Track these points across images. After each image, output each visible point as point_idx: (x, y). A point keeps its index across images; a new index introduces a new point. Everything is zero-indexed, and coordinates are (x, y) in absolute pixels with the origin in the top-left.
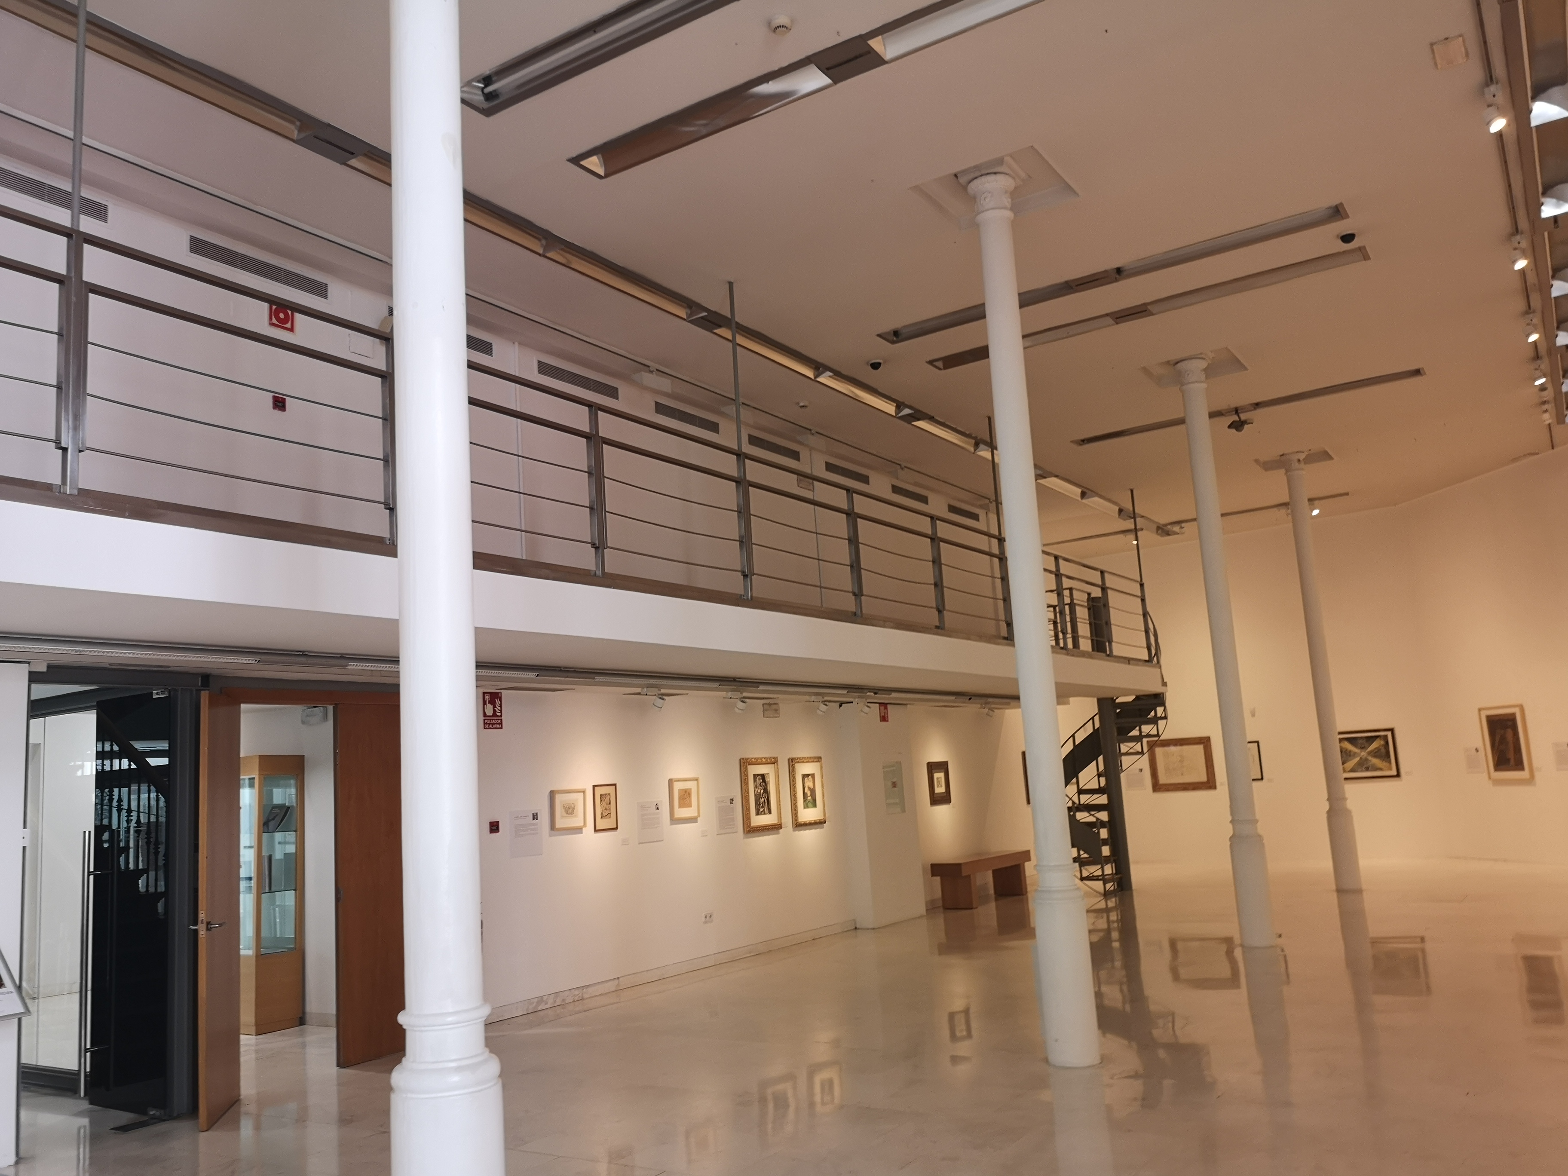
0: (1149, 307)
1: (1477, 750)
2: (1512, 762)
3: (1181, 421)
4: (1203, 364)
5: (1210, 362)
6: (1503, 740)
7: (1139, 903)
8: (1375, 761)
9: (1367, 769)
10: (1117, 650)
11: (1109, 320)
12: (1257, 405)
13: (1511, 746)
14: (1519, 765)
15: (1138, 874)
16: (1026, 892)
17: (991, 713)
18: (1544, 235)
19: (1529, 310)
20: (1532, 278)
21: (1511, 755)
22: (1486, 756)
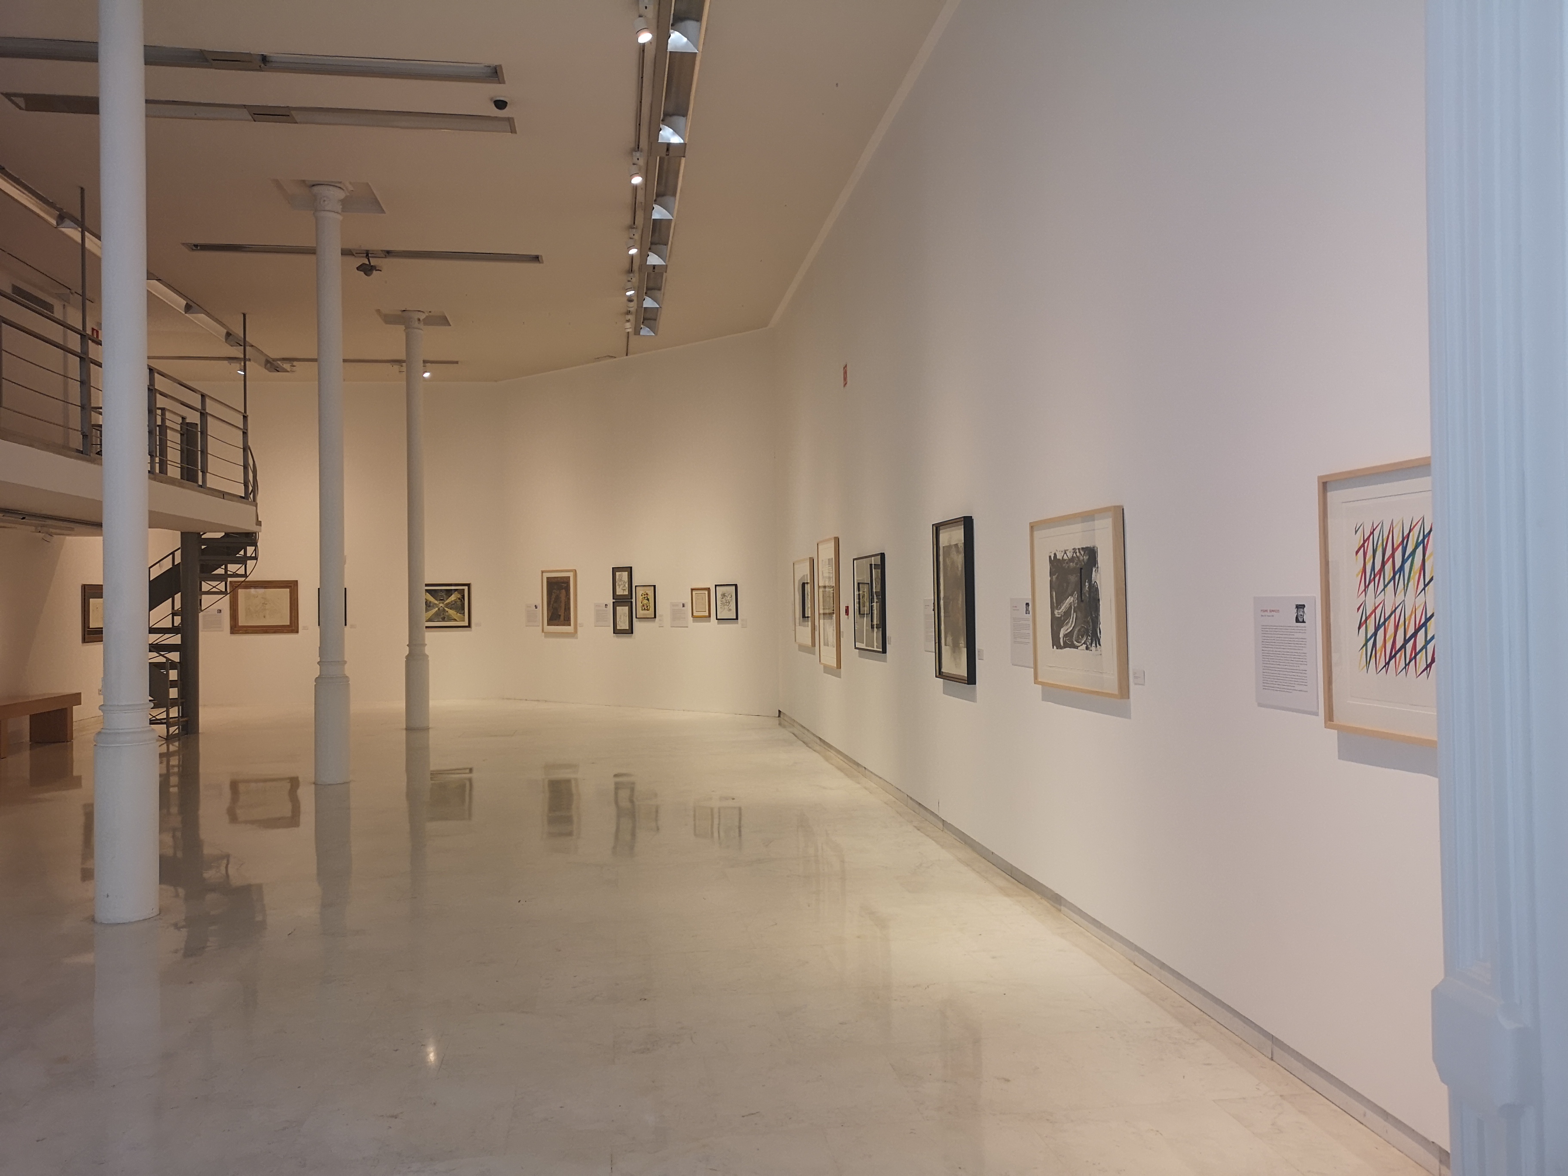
0: (293, 113)
1: (536, 607)
2: (562, 618)
3: (312, 251)
4: (341, 195)
5: (348, 194)
6: (558, 598)
7: (204, 746)
8: (451, 612)
9: (443, 620)
10: (212, 482)
11: (245, 113)
12: (388, 253)
13: (563, 605)
14: (567, 621)
15: (207, 716)
16: (72, 738)
17: (48, 538)
18: (657, 158)
19: (633, 226)
20: (640, 198)
21: (562, 612)
22: (543, 613)
